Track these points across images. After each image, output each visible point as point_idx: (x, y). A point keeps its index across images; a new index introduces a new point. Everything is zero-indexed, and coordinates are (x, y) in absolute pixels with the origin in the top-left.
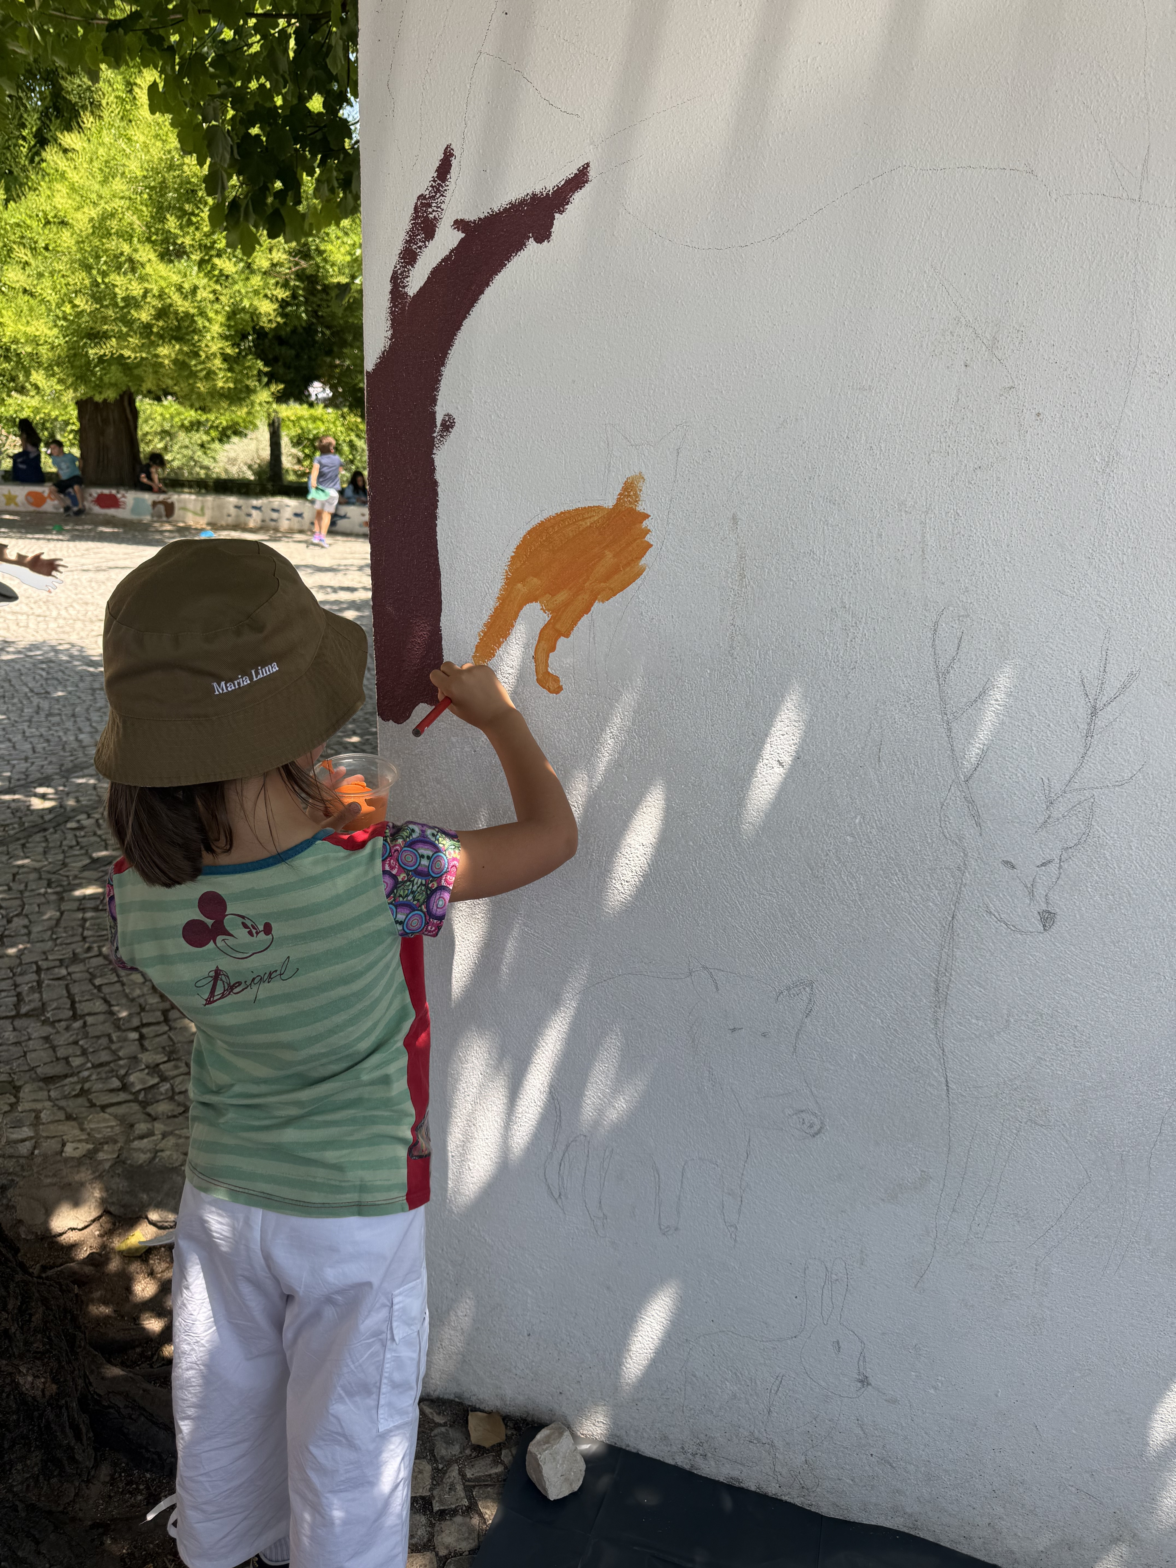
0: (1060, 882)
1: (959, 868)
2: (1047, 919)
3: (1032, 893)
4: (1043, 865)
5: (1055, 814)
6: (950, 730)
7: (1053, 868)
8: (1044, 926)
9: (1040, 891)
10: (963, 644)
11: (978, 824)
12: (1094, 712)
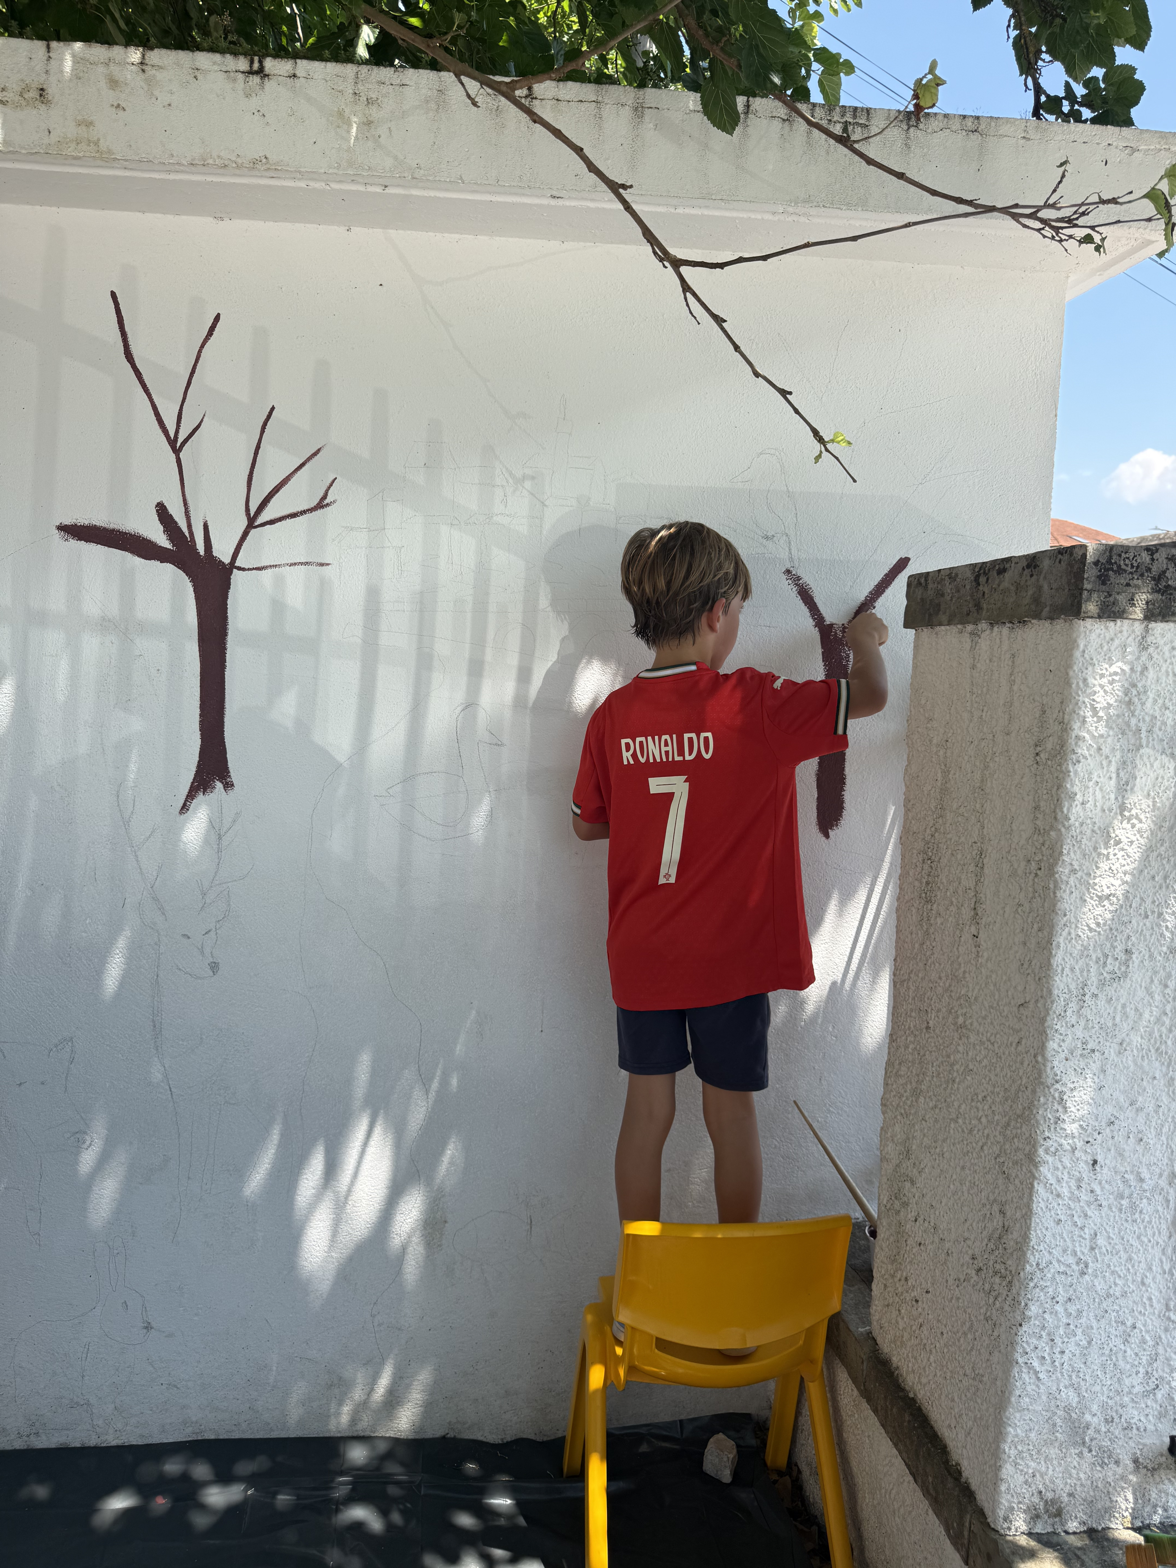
0: (218, 942)
1: (156, 944)
2: (214, 967)
3: (202, 953)
4: (206, 933)
5: (208, 901)
6: (136, 856)
7: (212, 934)
8: (213, 972)
9: (207, 951)
10: (136, 804)
11: (163, 914)
12: (220, 838)
